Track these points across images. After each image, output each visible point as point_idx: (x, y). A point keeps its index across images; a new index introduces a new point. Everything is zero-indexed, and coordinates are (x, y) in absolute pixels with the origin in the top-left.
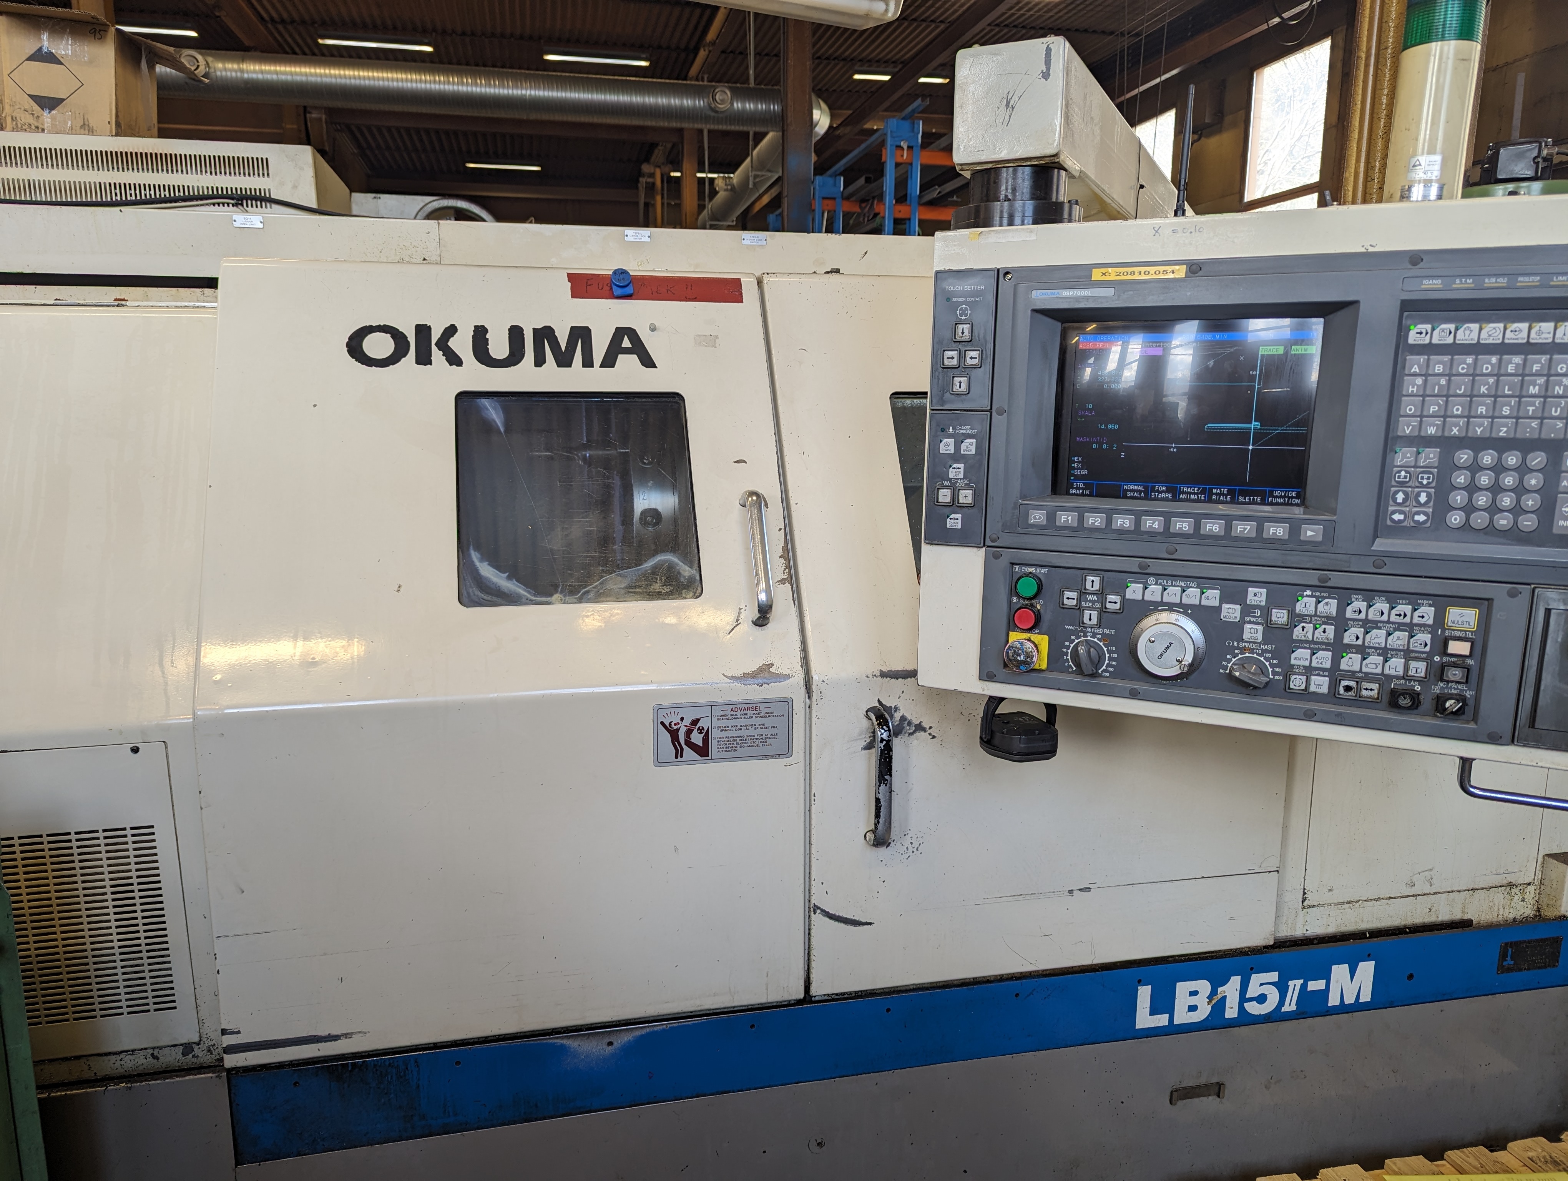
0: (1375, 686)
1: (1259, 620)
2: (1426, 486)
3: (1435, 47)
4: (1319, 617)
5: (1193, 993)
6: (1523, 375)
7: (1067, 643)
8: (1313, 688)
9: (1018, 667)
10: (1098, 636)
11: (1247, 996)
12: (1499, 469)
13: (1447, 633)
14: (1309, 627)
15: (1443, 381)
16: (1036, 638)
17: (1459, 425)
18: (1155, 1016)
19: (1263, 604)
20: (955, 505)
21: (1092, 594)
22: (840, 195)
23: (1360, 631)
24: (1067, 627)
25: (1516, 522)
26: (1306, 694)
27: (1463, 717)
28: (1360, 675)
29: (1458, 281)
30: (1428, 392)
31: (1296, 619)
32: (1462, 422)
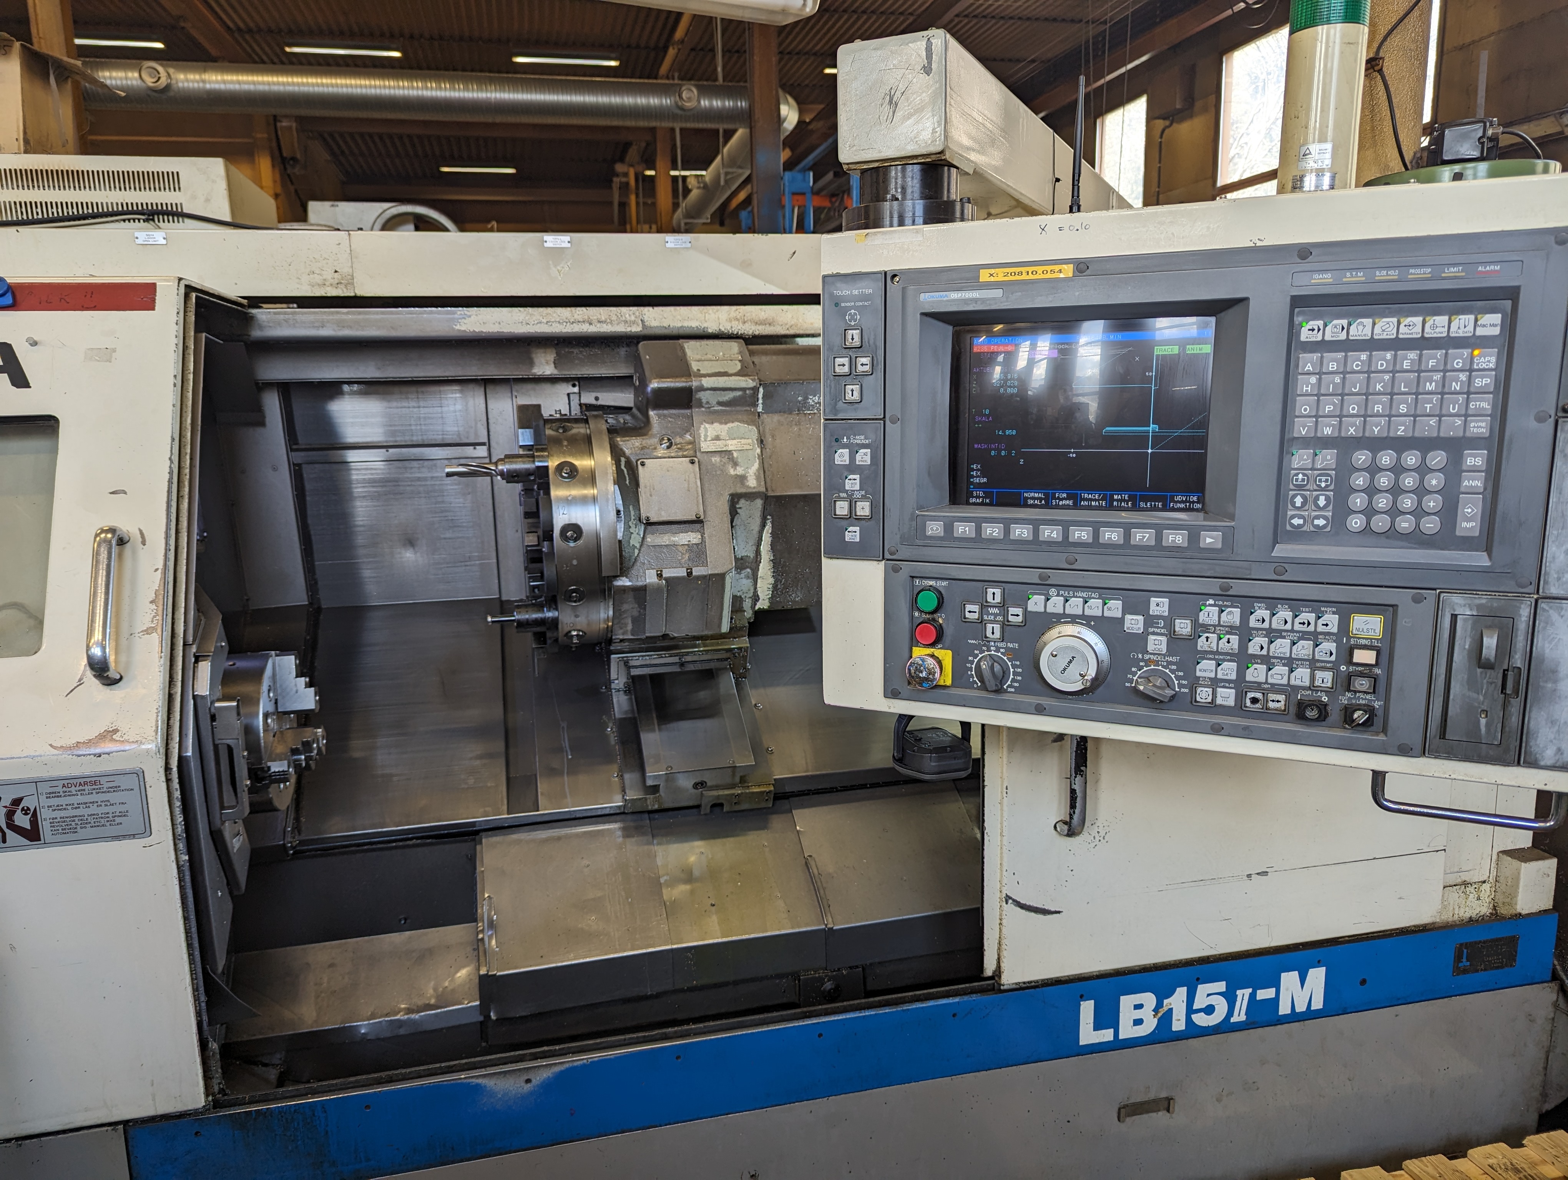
0: (1282, 698)
1: (1162, 631)
2: (1325, 489)
3: (1321, 30)
4: (1223, 626)
5: (1138, 1007)
6: (1419, 371)
7: (971, 658)
8: (1219, 701)
9: (921, 684)
10: (1002, 650)
11: (1194, 1008)
12: (1398, 469)
13: (1352, 642)
14: (1213, 637)
15: (1337, 379)
16: (939, 652)
17: (1356, 425)
18: (1100, 1032)
19: (1166, 614)
20: (852, 517)
21: (993, 607)
22: (810, 190)
23: (1264, 641)
24: (970, 641)
25: (1418, 525)
26: (1213, 707)
27: (1371, 729)
28: (1266, 686)
29: (1348, 274)
30: (1322, 392)
31: (1199, 629)
32: (1358, 421)
